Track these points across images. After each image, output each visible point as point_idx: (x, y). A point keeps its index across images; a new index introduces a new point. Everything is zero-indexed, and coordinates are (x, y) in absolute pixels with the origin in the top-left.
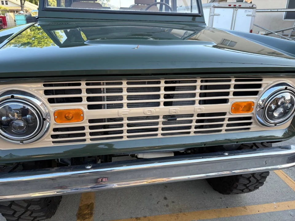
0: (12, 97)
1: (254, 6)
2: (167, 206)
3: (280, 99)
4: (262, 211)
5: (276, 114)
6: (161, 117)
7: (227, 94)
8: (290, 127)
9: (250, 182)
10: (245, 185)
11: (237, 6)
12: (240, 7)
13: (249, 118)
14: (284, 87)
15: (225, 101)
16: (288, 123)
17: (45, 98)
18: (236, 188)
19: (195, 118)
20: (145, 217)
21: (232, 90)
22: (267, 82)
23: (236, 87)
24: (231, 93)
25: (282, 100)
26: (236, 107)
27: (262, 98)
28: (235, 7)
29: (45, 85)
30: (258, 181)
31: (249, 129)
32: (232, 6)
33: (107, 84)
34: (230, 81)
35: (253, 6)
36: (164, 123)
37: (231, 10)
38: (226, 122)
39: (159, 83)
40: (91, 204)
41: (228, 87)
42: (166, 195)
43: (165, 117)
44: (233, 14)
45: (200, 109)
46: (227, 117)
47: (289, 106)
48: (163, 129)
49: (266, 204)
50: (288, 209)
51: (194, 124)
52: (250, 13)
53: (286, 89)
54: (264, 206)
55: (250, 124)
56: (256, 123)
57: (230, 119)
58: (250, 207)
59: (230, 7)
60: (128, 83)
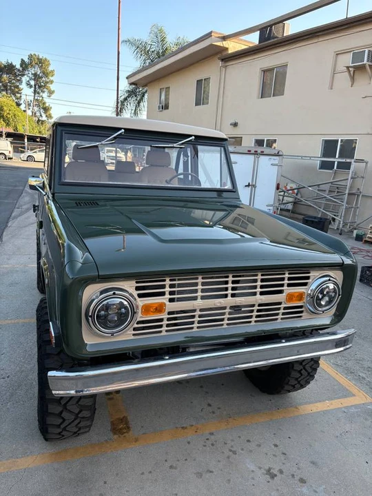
0: (114, 294)
1: (280, 153)
2: (213, 412)
3: (325, 288)
4: (315, 410)
5: (323, 303)
6: (228, 308)
7: (282, 285)
8: (335, 315)
9: (302, 375)
10: (297, 379)
11: (259, 152)
12: (262, 154)
13: (301, 307)
14: (328, 278)
15: (281, 292)
16: (333, 310)
17: (135, 293)
18: (287, 384)
19: (256, 308)
20: (192, 426)
21: (286, 282)
22: (313, 274)
23: (289, 279)
24: (286, 285)
25: (327, 290)
26: (290, 297)
27: (311, 288)
28: (256, 153)
29: (137, 282)
30: (309, 373)
31: (301, 317)
32: (253, 152)
33: (179, 280)
34: (284, 274)
35: (278, 152)
36: (230, 314)
37: (252, 158)
38: (282, 311)
39: (227, 277)
40: (124, 417)
41: (283, 279)
42: (210, 402)
43: (231, 307)
44: (254, 162)
45: (261, 299)
46: (283, 306)
47: (333, 294)
48: (229, 319)
49: (319, 403)
50: (342, 406)
51: (255, 313)
52: (276, 162)
53: (329, 280)
54: (316, 404)
55: (302, 312)
56: (307, 312)
57: (285, 308)
58: (302, 407)
59: (249, 152)
60: (203, 278)
